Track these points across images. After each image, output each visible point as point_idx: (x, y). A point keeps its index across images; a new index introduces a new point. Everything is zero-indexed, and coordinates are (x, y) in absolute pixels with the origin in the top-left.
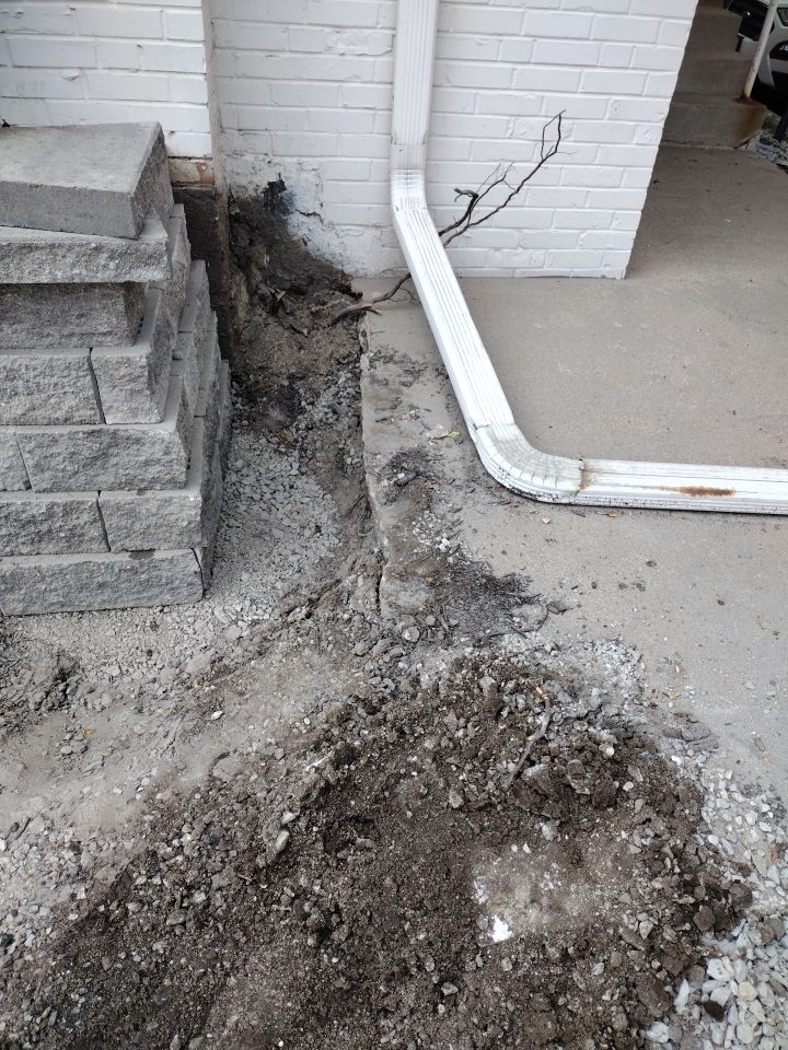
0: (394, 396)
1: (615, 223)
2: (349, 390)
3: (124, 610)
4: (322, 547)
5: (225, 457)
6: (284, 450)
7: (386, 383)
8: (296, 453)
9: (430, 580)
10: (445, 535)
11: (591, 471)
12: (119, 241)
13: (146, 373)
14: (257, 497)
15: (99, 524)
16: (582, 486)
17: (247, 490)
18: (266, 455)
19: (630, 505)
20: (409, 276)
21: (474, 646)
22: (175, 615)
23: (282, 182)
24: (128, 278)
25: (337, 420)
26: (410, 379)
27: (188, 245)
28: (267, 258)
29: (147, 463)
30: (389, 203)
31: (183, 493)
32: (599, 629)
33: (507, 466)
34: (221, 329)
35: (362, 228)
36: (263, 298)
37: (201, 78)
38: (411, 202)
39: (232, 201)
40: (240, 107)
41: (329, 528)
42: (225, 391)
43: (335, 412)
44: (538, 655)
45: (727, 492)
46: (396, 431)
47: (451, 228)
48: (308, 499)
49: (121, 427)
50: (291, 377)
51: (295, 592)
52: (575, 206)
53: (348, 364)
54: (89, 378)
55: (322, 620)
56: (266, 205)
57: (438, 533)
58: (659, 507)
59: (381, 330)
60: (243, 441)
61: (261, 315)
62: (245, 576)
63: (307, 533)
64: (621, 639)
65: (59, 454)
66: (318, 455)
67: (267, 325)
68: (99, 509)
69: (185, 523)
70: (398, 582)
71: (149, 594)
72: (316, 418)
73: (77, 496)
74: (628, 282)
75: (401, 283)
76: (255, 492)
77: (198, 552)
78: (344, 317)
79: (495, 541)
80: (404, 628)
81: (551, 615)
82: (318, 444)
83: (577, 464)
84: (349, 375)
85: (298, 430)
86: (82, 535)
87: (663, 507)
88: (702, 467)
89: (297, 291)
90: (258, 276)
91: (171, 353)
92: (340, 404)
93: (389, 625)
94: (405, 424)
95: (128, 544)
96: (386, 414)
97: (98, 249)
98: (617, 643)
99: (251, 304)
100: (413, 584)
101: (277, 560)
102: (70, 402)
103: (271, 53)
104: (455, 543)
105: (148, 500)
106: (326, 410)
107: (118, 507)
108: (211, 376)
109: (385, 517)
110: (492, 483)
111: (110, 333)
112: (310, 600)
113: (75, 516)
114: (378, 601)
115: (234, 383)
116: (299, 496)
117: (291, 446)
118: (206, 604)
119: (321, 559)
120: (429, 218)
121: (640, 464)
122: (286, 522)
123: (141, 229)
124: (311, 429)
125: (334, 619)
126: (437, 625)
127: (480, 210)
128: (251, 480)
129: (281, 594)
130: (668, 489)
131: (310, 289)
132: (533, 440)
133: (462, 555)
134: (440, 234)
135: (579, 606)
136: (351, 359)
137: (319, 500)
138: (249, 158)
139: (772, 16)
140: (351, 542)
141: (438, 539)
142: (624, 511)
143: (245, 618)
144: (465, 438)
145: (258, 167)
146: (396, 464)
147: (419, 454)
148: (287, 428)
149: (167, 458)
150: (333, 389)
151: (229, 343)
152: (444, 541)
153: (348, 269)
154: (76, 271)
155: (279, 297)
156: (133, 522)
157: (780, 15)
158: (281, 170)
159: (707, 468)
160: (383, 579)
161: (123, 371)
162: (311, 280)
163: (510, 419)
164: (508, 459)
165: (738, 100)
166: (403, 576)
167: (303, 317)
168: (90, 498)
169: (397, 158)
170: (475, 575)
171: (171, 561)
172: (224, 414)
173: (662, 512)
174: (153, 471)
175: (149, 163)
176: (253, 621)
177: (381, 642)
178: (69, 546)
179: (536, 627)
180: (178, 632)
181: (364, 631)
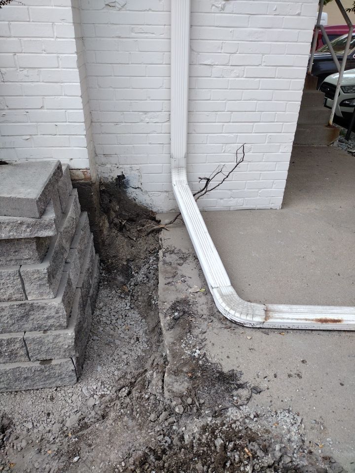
0: (174, 271)
1: (274, 186)
2: (154, 266)
3: (37, 389)
4: (139, 349)
5: (94, 302)
6: (123, 296)
7: (170, 264)
9: (190, 375)
10: (198, 347)
11: (270, 311)
13: (46, 276)
14: (109, 322)
15: (24, 348)
16: (266, 319)
17: (104, 319)
18: (115, 299)
19: (291, 328)
20: (181, 214)
21: (213, 416)
22: (62, 392)
23: (123, 175)
24: (36, 235)
25: (148, 281)
26: (182, 262)
27: (79, 206)
28: (118, 207)
29: (47, 318)
30: (171, 182)
31: (66, 331)
32: (279, 403)
33: (228, 309)
34: (95, 240)
35: (160, 193)
36: (116, 225)
37: (84, 136)
38: (181, 182)
39: (101, 184)
40: (104, 145)
41: (143, 338)
43: (147, 277)
44: (247, 421)
45: (339, 321)
46: (174, 289)
47: (199, 192)
48: (133, 323)
49: (35, 302)
50: (128, 261)
51: (124, 377)
52: (255, 179)
54: (19, 279)
55: (134, 398)
56: (116, 185)
57: (194, 347)
58: (306, 329)
59: (168, 238)
60: (104, 292)
61: (115, 232)
62: (99, 368)
63: (132, 341)
64: (291, 409)
65: (5, 316)
66: (140, 298)
68: (24, 341)
69: (66, 347)
70: (173, 377)
71: (50, 381)
72: (139, 280)
73: (14, 335)
74: (283, 211)
75: (177, 216)
77: (74, 360)
78: (152, 231)
79: (223, 350)
80: (176, 405)
81: (253, 394)
82: (140, 293)
83: (262, 307)
84: (154, 258)
85: (130, 286)
86: (17, 354)
87: (307, 328)
88: (325, 307)
89: (131, 220)
90: (113, 215)
91: (64, 261)
92: (150, 273)
93: (168, 402)
94: (179, 285)
95: (39, 357)
96: (170, 280)
98: (289, 412)
99: (110, 228)
100: (181, 377)
101: (116, 358)
102: (10, 291)
103: (116, 123)
104: (203, 351)
105: (48, 336)
106: (143, 276)
107: (34, 339)
108: (87, 265)
109: (168, 337)
110: (221, 316)
111: (29, 258)
112: (131, 382)
113: (13, 345)
114: (163, 388)
115: (102, 264)
116: (129, 321)
117: (127, 294)
118: (79, 385)
119: (139, 357)
120: (189, 189)
121: (294, 307)
122: (122, 335)
124: (136, 285)
125: (141, 398)
126: (193, 403)
127: (212, 184)
128: (106, 313)
129: (117, 378)
130: (309, 320)
131: (137, 219)
132: (240, 293)
133: (206, 359)
134: (194, 195)
135: (268, 389)
136: (155, 251)
137: (139, 322)
138: (109, 166)
139: (338, 90)
141: (194, 350)
142: (289, 331)
143: (98, 393)
144: (208, 293)
145: (112, 170)
146: (174, 308)
147: (185, 302)
148: (125, 285)
149: (57, 315)
150: (147, 265)
152: (197, 351)
153: (154, 210)
155: (123, 223)
156: (41, 347)
157: (342, 89)
158: (123, 170)
159: (328, 307)
160: (166, 374)
161: (35, 276)
162: (138, 215)
163: (229, 283)
164: (228, 305)
165: (326, 126)
166: (176, 373)
167: (134, 232)
168: (20, 336)
169: (173, 164)
170: (213, 371)
171: (60, 365)
173: (307, 331)
174: (51, 322)
176: (101, 395)
177: (164, 414)
178: (11, 359)
179: (246, 402)
180: (64, 402)
181: (155, 405)
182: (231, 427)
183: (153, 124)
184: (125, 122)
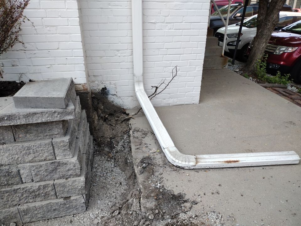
0: (140, 141)
1: (194, 90)
2: (127, 140)
3: (61, 217)
4: (122, 189)
5: (92, 164)
6: (109, 160)
7: (137, 138)
8: (113, 160)
9: (156, 198)
10: (158, 182)
11: (198, 158)
12: (60, 110)
13: (68, 144)
14: (102, 175)
15: (54, 190)
16: (196, 163)
17: (99, 173)
18: (104, 162)
19: (211, 167)
20: (141, 108)
21: (171, 219)
22: (77, 217)
23: (106, 88)
24: (63, 119)
25: (124, 149)
26: (144, 136)
27: (80, 106)
28: (103, 107)
29: (68, 170)
30: (134, 90)
31: (79, 178)
32: (208, 208)
33: (174, 159)
34: (90, 127)
35: (128, 97)
36: (102, 117)
37: (83, 65)
38: (140, 90)
39: (92, 93)
40: (94, 70)
41: (124, 183)
42: (92, 144)
43: (124, 147)
44: (191, 219)
45: (237, 161)
46: (141, 151)
47: (151, 95)
48: (117, 174)
49: (61, 160)
50: (111, 138)
51: (114, 205)
52: (183, 87)
53: (127, 133)
54: (52, 147)
55: (123, 215)
56: (102, 93)
57: (156, 182)
58: (219, 167)
59: (135, 123)
60: (97, 158)
61: (101, 122)
62: (99, 202)
63: (117, 185)
64: (215, 211)
65: (42, 170)
66: (119, 160)
67: (103, 125)
68: (54, 186)
69: (80, 187)
70: (146, 199)
71: (69, 211)
72: (118, 149)
73: (47, 182)
74: (200, 104)
75: (139, 110)
76: (101, 174)
77: (84, 196)
78: (125, 120)
79: (174, 183)
80: (149, 215)
81: (193, 205)
82: (119, 157)
83: (193, 157)
84: (127, 136)
85: (113, 153)
86: (49, 194)
87: (220, 167)
88: (229, 154)
89: (111, 115)
90: (100, 112)
91: (76, 137)
92: (125, 144)
93: (144, 214)
94: (144, 149)
95: (63, 195)
96: (138, 147)
97: (55, 112)
98: (214, 212)
99: (99, 119)
100: (150, 200)
101: (109, 195)
102: (46, 154)
103: (101, 57)
104: (162, 184)
105: (69, 182)
106: (121, 147)
107: (60, 184)
108: (87, 141)
109: (140, 178)
110: (171, 164)
111: (58, 134)
112: (119, 208)
113: (47, 189)
114: (140, 206)
115: (94, 141)
116: (114, 174)
117: (111, 158)
118: (87, 212)
119: (122, 193)
120: (145, 93)
121: (212, 156)
122: (111, 182)
123: (67, 106)
124: (117, 153)
125: (127, 214)
126: (159, 213)
127: (158, 91)
128: (100, 170)
129: (110, 207)
130: (221, 162)
131: (115, 114)
132: (180, 150)
133: (164, 188)
134: (149, 97)
135: (201, 201)
136: (127, 131)
137: (120, 174)
138: (97, 82)
139: (226, 37)
140: (131, 187)
141: (157, 184)
142: (210, 169)
143: (100, 216)
144: (161, 152)
145: (99, 84)
146: (142, 162)
147: (149, 158)
148: (110, 153)
149: (75, 168)
150: (123, 140)
151: (93, 130)
152: (159, 184)
153: (125, 108)
154: (48, 118)
155: (106, 117)
156: (64, 189)
157: (228, 36)
158: (105, 85)
159: (230, 154)
160: (141, 199)
161: (62, 144)
162: (115, 111)
163: (174, 145)
164: (174, 157)
165: (220, 57)
166: (147, 197)
167: (113, 121)
168: (51, 182)
169: (136, 79)
170: (169, 194)
171: (76, 200)
172: (91, 151)
173: (220, 169)
174: (70, 172)
175: (69, 88)
176: (102, 216)
177: (142, 221)
178: (45, 198)
179: (189, 210)
180: (79, 223)
181: (137, 217)
182: (182, 222)
183: (123, 57)
184: (106, 57)
